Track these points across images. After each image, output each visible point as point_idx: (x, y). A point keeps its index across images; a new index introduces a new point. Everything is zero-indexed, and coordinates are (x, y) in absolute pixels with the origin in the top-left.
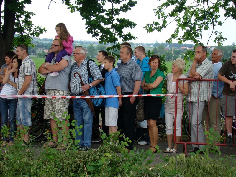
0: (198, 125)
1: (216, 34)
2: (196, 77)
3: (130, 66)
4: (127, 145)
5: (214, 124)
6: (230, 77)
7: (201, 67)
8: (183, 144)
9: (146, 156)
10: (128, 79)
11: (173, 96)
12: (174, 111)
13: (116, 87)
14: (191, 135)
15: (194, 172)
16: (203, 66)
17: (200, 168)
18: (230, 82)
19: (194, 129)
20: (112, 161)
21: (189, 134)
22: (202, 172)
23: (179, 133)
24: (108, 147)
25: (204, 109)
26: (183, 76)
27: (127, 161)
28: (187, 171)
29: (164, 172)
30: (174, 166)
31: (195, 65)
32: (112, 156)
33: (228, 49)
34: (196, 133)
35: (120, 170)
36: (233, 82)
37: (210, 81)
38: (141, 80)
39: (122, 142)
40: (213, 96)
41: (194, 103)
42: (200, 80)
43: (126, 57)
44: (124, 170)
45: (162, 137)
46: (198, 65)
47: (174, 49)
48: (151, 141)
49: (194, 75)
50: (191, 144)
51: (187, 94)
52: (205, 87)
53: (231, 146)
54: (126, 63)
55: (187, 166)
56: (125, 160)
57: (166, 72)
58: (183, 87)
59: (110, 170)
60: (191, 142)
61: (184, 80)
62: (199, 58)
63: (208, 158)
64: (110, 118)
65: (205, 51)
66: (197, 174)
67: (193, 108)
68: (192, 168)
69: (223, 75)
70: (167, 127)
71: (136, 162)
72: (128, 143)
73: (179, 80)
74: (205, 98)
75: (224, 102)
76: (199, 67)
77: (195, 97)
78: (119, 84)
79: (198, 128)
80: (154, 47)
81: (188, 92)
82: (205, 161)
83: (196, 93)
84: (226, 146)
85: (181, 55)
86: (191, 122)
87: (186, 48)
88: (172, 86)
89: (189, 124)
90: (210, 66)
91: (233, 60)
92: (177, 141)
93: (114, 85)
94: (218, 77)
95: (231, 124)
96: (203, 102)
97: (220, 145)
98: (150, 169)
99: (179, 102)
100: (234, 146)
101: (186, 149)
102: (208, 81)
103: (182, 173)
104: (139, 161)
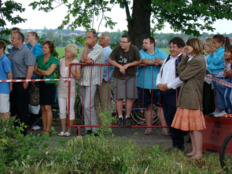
0: (90, 108)
1: (106, 20)
2: (88, 62)
3: (22, 51)
4: (23, 130)
5: (106, 107)
6: (119, 61)
7: (92, 52)
8: (76, 127)
9: (42, 141)
10: (21, 64)
11: (66, 81)
12: (68, 95)
13: (7, 73)
14: (84, 119)
15: (91, 153)
16: (94, 51)
17: (96, 149)
18: (120, 66)
19: (87, 112)
20: (8, 146)
21: (82, 118)
22: (98, 153)
23: (72, 117)
24: (3, 133)
25: (96, 93)
26: (76, 61)
27: (23, 146)
28: (84, 153)
29: (60, 155)
30: (71, 149)
31: (86, 50)
32: (7, 142)
33: (113, 35)
34: (89, 116)
35: (16, 156)
36: (123, 66)
37: (101, 65)
38: (34, 65)
39: (17, 127)
40: (103, 80)
41: (86, 87)
42: (91, 64)
43: (17, 42)
44: (20, 156)
45: (55, 121)
46: (89, 50)
47: (62, 35)
48: (45, 126)
49: (86, 60)
50: (84, 127)
51: (79, 78)
52: (97, 72)
53: (122, 127)
54: (18, 49)
55: (84, 148)
56: (21, 145)
57: (57, 57)
58: (76, 72)
59: (6, 156)
60: (84, 125)
61: (76, 64)
62: (90, 43)
63: (104, 139)
64: (2, 105)
65: (96, 36)
66: (93, 156)
67: (85, 92)
68: (88, 150)
69: (113, 60)
70: (60, 111)
71: (32, 147)
72: (24, 128)
73: (71, 65)
74: (96, 82)
75: (114, 85)
76: (90, 51)
77: (87, 81)
78: (10, 70)
79: (90, 111)
80: (43, 33)
81: (81, 77)
82: (101, 142)
83: (88, 77)
84: (118, 127)
85: (70, 41)
86: (84, 105)
87: (74, 34)
88: (64, 71)
89: (82, 108)
90: (100, 51)
91: (123, 45)
92: (71, 124)
93: (6, 71)
94: (109, 61)
95: (122, 106)
96: (95, 86)
97: (112, 127)
98: (47, 153)
99: (72, 87)
100: (124, 127)
101: (79, 132)
102: (99, 65)
103: (78, 156)
104: (35, 145)
